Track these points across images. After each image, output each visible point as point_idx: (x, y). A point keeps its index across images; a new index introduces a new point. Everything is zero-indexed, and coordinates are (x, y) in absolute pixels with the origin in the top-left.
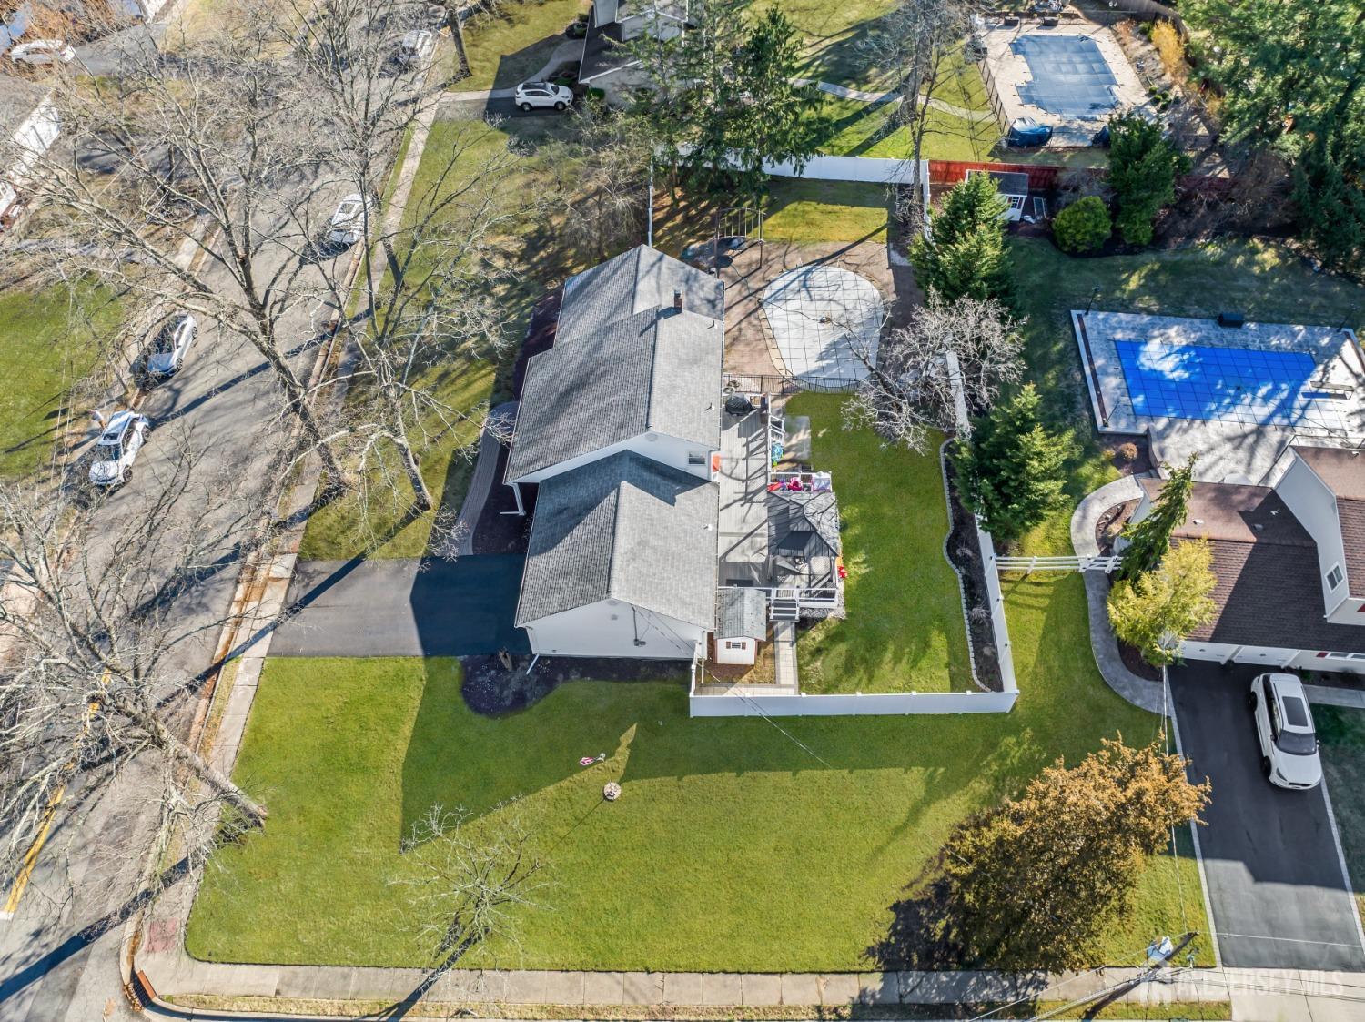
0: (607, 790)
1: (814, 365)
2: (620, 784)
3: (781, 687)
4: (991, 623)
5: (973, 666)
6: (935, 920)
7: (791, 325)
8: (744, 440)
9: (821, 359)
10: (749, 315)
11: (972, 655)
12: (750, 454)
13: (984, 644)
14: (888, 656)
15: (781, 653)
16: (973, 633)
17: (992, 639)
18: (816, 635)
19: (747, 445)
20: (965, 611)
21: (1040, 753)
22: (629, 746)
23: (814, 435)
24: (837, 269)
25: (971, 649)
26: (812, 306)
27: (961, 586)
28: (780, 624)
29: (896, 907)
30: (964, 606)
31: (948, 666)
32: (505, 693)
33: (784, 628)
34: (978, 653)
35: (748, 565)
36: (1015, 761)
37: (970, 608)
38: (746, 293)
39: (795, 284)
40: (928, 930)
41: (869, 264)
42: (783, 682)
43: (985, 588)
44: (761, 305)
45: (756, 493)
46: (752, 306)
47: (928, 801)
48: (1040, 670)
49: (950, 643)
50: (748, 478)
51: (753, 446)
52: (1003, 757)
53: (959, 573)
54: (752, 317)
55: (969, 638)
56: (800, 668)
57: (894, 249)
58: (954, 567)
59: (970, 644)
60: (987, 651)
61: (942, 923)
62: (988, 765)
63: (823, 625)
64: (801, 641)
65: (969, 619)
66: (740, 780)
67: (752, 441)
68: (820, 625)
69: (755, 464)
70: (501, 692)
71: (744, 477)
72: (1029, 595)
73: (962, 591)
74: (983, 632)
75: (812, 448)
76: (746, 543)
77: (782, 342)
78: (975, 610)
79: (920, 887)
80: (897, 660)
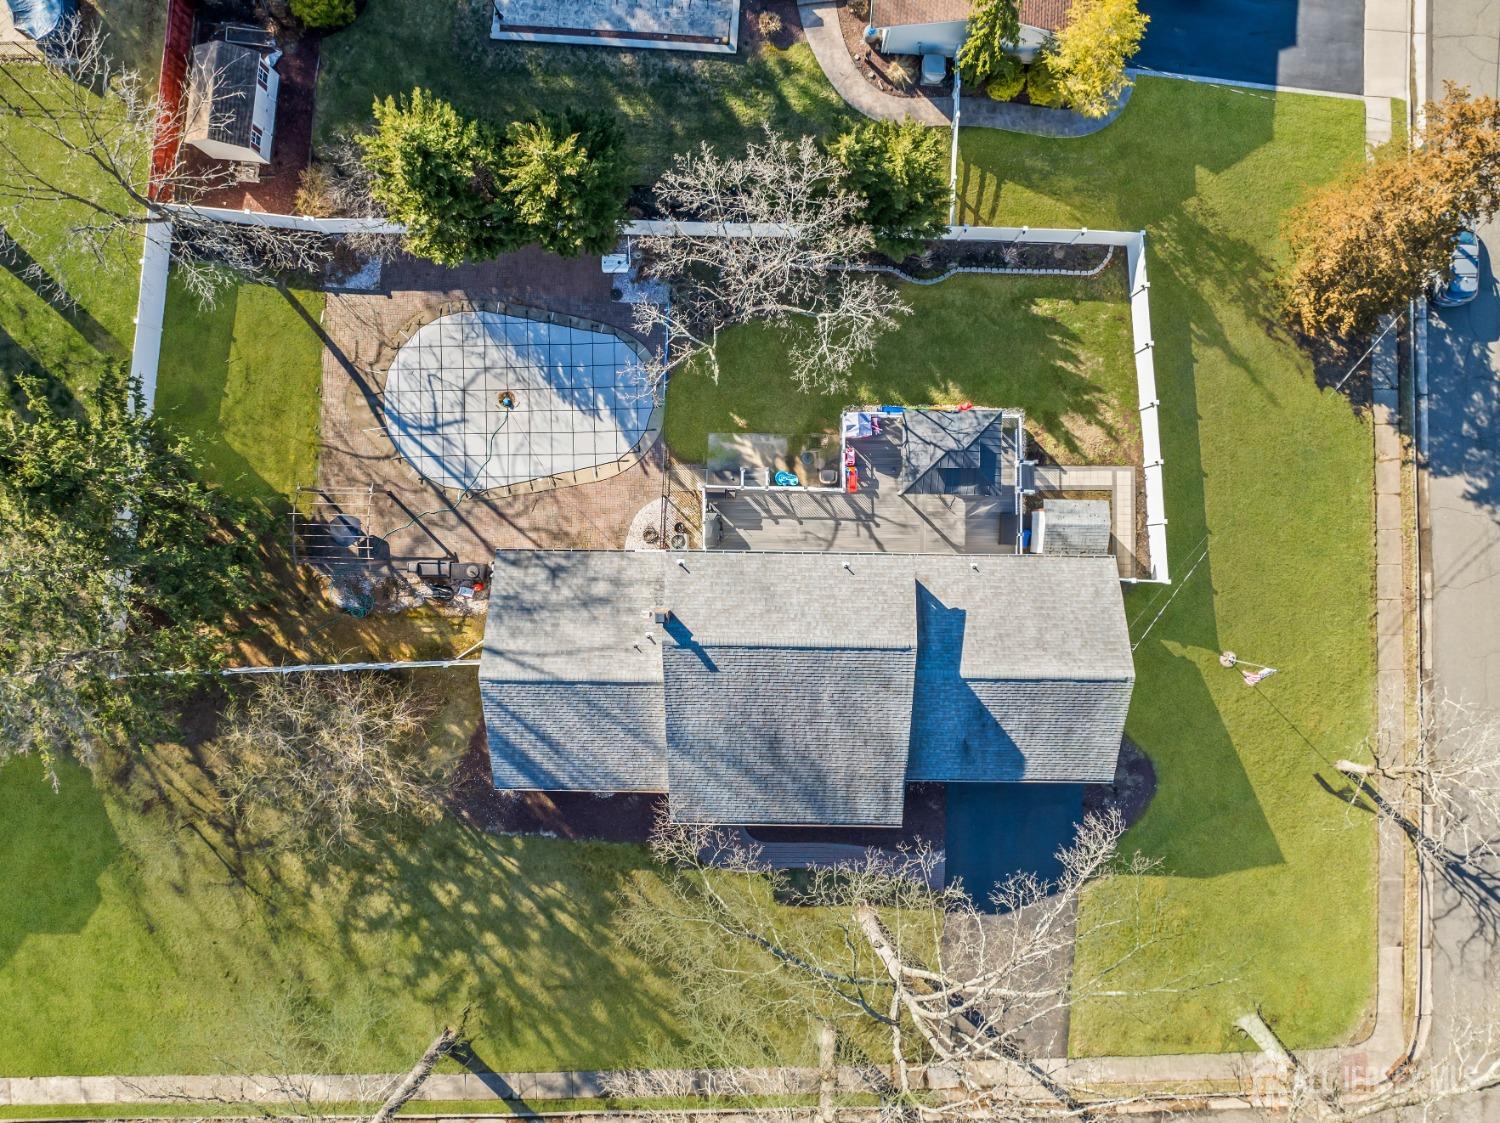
0: (1227, 664)
1: (607, 421)
2: (1221, 654)
3: (1115, 485)
4: (1024, 244)
5: (1077, 273)
6: (1330, 350)
7: (525, 450)
8: (766, 523)
9: (595, 412)
10: (502, 515)
11: (1064, 272)
12: (790, 513)
13: (1049, 256)
14: (1070, 367)
15: (1073, 483)
16: (1037, 266)
17: (1044, 246)
18: (1049, 444)
19: (776, 519)
20: (1008, 271)
21: (1170, 220)
22: (1185, 647)
23: (740, 431)
24: (392, 376)
25: (1057, 272)
26: (477, 420)
27: (974, 270)
28: (1038, 483)
29: (1321, 385)
30: (1001, 271)
31: (1076, 301)
32: (1129, 783)
33: (1043, 479)
34: (1061, 264)
35: (969, 518)
36: (1180, 248)
37: (1005, 265)
38: (452, 519)
39: (429, 442)
40: (1338, 358)
41: (379, 327)
42: (1109, 483)
43: (977, 243)
44: (478, 496)
45: (858, 510)
46: (482, 511)
47: (1224, 345)
48: (1077, 200)
49: (1048, 294)
50: (834, 517)
51: (776, 510)
52: (1175, 259)
53: (956, 269)
54: (509, 512)
55: (1043, 271)
56: (1090, 463)
57: (341, 281)
58: (947, 275)
59: (1050, 271)
60: (1059, 255)
61: (1333, 344)
62: (1186, 277)
63: (1037, 434)
64: (1058, 461)
65: (1019, 268)
66: (1214, 531)
67: (768, 511)
68: (1037, 439)
69: (808, 508)
70: (1129, 788)
71: (831, 523)
72: (980, 194)
73: (981, 270)
74: (1037, 255)
75: (766, 432)
76: (937, 523)
77: (562, 465)
78: (1007, 259)
79: (1302, 362)
80: (1074, 359)
